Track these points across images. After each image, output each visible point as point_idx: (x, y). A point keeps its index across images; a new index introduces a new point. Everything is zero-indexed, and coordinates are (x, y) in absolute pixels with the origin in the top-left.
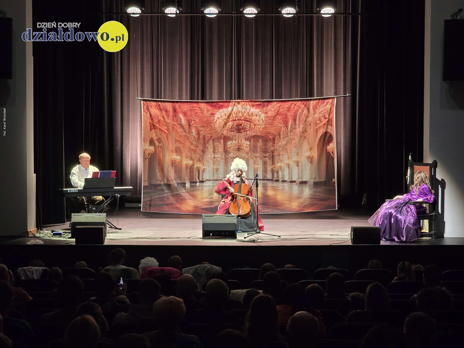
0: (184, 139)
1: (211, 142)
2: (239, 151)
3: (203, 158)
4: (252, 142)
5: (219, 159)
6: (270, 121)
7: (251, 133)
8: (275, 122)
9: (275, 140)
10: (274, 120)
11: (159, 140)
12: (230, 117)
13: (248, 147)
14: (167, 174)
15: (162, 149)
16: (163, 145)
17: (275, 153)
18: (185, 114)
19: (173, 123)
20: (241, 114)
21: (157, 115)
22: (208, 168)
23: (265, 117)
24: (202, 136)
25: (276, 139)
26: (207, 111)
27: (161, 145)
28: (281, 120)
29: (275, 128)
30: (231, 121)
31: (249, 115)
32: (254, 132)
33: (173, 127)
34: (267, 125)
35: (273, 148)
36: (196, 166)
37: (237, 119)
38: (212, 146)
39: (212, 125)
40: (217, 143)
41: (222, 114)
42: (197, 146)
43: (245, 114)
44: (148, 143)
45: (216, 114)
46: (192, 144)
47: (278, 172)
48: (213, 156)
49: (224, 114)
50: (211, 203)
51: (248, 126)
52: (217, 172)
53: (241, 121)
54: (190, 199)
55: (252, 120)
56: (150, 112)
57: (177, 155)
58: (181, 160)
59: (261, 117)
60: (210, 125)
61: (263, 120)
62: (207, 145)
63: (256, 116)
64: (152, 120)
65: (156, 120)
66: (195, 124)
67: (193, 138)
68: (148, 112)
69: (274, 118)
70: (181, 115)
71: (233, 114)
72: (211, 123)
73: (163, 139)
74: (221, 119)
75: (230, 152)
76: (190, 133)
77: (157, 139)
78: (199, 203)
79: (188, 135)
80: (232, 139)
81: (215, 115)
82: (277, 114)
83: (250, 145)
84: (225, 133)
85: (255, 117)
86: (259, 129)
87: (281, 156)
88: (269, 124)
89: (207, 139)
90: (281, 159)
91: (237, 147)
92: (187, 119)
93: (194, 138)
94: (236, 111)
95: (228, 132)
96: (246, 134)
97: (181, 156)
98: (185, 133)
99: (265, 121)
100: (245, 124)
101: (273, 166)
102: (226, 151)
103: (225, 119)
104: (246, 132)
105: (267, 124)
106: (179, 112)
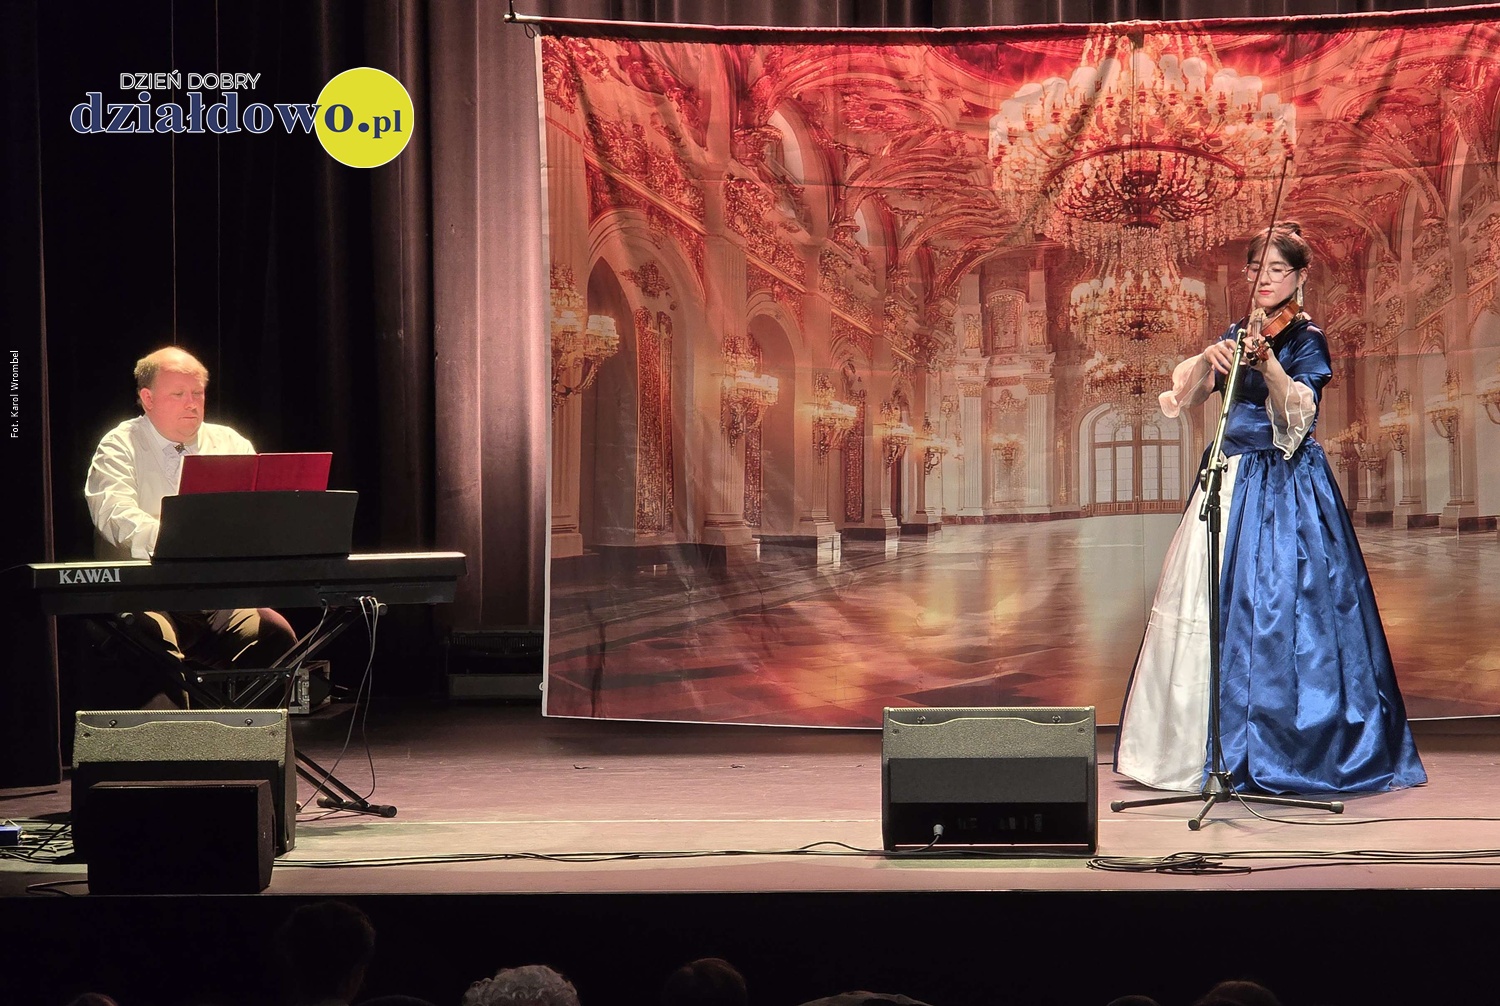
0: (801, 265)
1: (969, 284)
2: (1140, 336)
3: (920, 386)
4: (1223, 280)
5: (1020, 391)
6: (1335, 149)
7: (1217, 224)
8: (1364, 152)
9: (1366, 267)
10: (1357, 142)
11: (649, 277)
12: (1087, 132)
13: (1199, 315)
14: (700, 485)
15: (669, 330)
16: (673, 307)
17: (1367, 350)
18: (805, 112)
19: (734, 167)
20: (1150, 110)
21: (633, 117)
22: (950, 444)
23: (1301, 128)
24: (912, 249)
25: (1372, 260)
26: (942, 91)
27: (662, 304)
28: (1400, 141)
29: (1367, 190)
30: (1094, 154)
31: (1204, 116)
32: (1235, 220)
33: (733, 197)
34: (1317, 173)
35: (1355, 318)
36: (878, 433)
37: (1126, 140)
38: (977, 309)
39: (977, 177)
40: (1010, 295)
41: (1036, 111)
42: (880, 313)
43: (1180, 109)
44: (580, 298)
45: (995, 112)
46: (850, 299)
47: (1382, 468)
48: (982, 372)
49: (1049, 107)
50: (975, 659)
51: (1200, 182)
52: (1008, 473)
53: (1152, 155)
54: (844, 638)
55: (1219, 143)
56: (587, 105)
57: (759, 370)
58: (787, 398)
59: (1277, 125)
60: (964, 183)
61: (1288, 146)
62: (945, 303)
63: (1248, 122)
64: (602, 150)
65: (622, 154)
66: (867, 174)
67: (858, 262)
68: (578, 104)
69: (1360, 127)
70: (779, 121)
71: (1106, 111)
72: (970, 167)
73: (671, 271)
74: (1027, 142)
75: (1089, 344)
76: (837, 232)
77: (636, 270)
78: (902, 658)
79: (830, 243)
80: (1098, 270)
81: (993, 120)
82: (1381, 101)
83: (1208, 303)
84: (1054, 226)
85: (1242, 125)
86: (1264, 199)
87: (1401, 367)
88: (1328, 170)
89: (943, 264)
90: (1401, 387)
91: (1129, 314)
92: (817, 147)
93: (866, 263)
94: (1124, 91)
95: (1074, 221)
96: (1187, 230)
97: (789, 377)
98: (810, 231)
99: (1302, 151)
100: (1180, 171)
101: (1356, 428)
102: (1061, 341)
103: (1051, 143)
104: (1182, 224)
105: (1316, 167)
106: (770, 103)
